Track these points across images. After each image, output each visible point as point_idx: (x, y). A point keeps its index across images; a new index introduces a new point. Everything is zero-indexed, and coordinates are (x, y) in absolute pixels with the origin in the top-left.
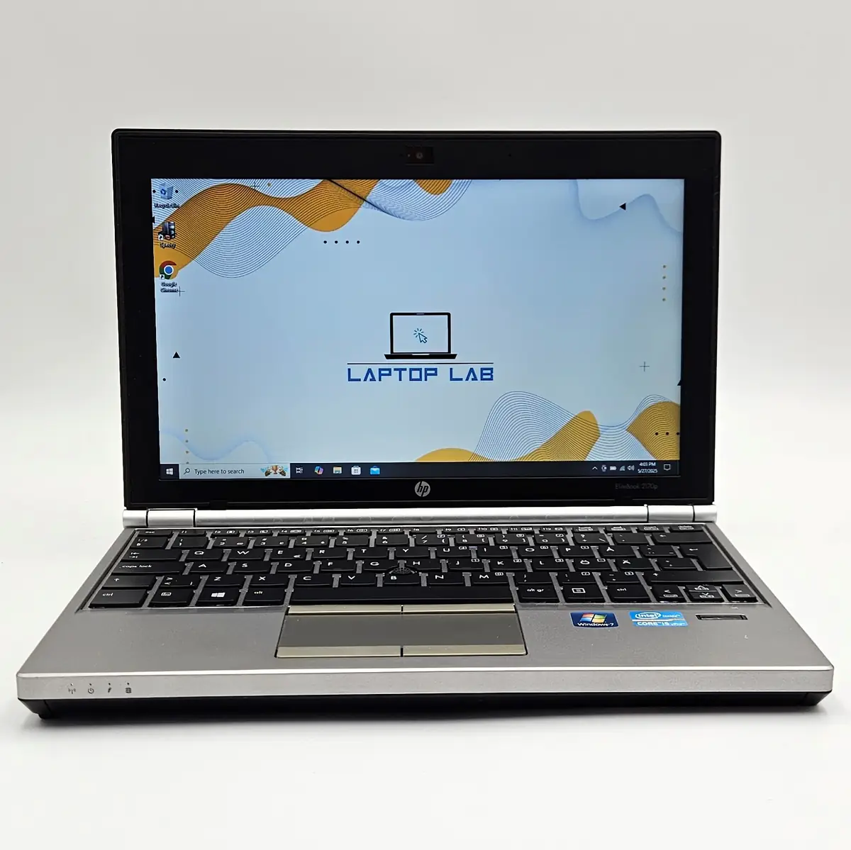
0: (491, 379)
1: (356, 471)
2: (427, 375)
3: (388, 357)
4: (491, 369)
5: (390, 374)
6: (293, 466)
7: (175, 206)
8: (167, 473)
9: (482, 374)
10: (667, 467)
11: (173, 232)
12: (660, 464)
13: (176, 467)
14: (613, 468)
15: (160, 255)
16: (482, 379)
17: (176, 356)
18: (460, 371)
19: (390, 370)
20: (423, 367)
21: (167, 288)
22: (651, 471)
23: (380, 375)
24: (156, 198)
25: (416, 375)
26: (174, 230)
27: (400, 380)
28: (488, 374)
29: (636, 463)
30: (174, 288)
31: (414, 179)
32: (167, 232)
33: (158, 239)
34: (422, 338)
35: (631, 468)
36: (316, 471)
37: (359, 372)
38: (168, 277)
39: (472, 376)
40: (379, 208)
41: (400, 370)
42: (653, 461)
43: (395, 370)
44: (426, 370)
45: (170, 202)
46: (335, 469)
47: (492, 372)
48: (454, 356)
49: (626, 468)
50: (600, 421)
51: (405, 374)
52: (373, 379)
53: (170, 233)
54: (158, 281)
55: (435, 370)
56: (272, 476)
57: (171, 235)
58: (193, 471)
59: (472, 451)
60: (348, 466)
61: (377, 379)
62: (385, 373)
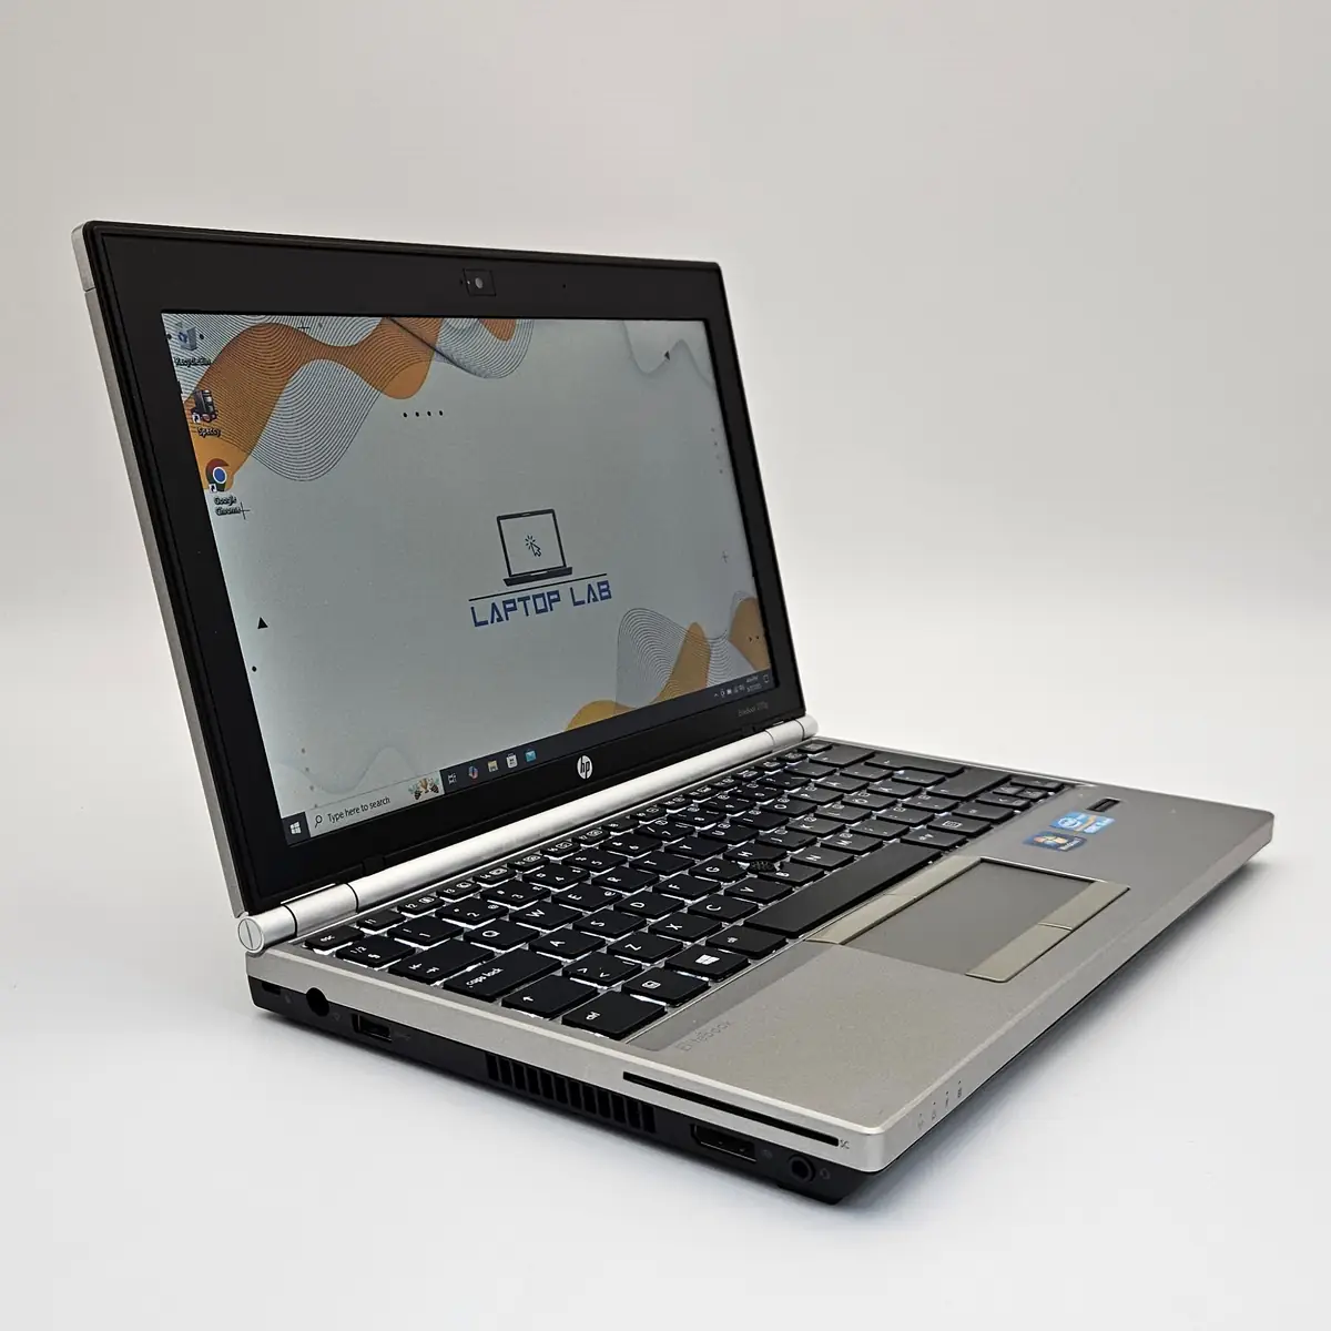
0: (609, 597)
1: (512, 762)
2: (551, 601)
3: (509, 582)
4: (606, 583)
5: (515, 609)
6: (445, 773)
7: (204, 362)
8: (293, 832)
9: (601, 591)
10: (764, 680)
11: (212, 409)
12: (760, 676)
13: (301, 818)
14: (729, 692)
15: (204, 450)
16: (602, 598)
18: (581, 595)
19: (513, 601)
20: (545, 591)
21: (225, 507)
22: (757, 687)
23: (506, 610)
24: (176, 349)
25: (540, 601)
26: (212, 404)
27: (526, 613)
29: (742, 681)
30: (234, 506)
31: (479, 317)
32: (202, 408)
33: (194, 421)
34: (536, 549)
35: (742, 687)
36: (471, 775)
37: (484, 613)
38: (221, 488)
39: (592, 596)
40: (451, 361)
41: (524, 599)
42: (755, 675)
43: (519, 600)
44: (549, 594)
45: (196, 355)
46: (490, 765)
47: (608, 586)
48: (569, 572)
49: (738, 689)
50: (707, 634)
51: (530, 603)
52: (500, 620)
53: (208, 409)
54: (210, 495)
55: (557, 592)
56: (427, 796)
57: (210, 414)
58: (325, 819)
59: (614, 700)
60: (500, 757)
61: (503, 615)
62: (510, 606)
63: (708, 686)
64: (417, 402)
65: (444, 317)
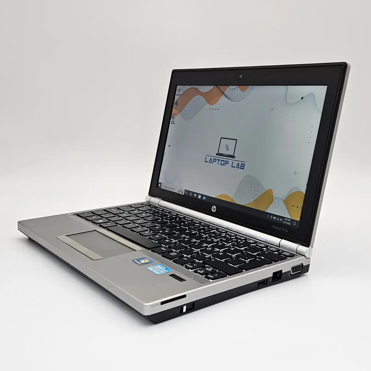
0: (243, 169)
1: (200, 197)
2: (226, 163)
3: (217, 154)
4: (244, 164)
6: (186, 190)
7: (180, 95)
8: (159, 185)
9: (241, 166)
10: (294, 223)
12: (292, 220)
13: (161, 184)
14: (275, 218)
15: (174, 111)
16: (241, 168)
17: (169, 146)
18: (235, 164)
19: (216, 159)
21: (172, 122)
22: (288, 223)
23: (213, 161)
24: (177, 92)
25: (223, 162)
26: (178, 103)
27: (218, 164)
28: (242, 167)
29: (283, 218)
30: (174, 123)
31: (238, 86)
32: (176, 103)
33: (174, 106)
34: (227, 148)
35: (281, 220)
36: (190, 194)
38: (173, 119)
39: (238, 166)
40: (227, 98)
42: (290, 219)
43: (218, 160)
44: (226, 161)
46: (195, 194)
47: (244, 166)
48: (234, 157)
49: (279, 219)
50: (275, 195)
51: (220, 162)
52: (211, 163)
54: (171, 120)
55: (228, 162)
56: (180, 193)
57: (177, 105)
58: (164, 186)
59: (232, 197)
60: (198, 194)
61: (212, 162)
62: (215, 160)
63: (266, 211)
64: (214, 106)
65: (229, 86)
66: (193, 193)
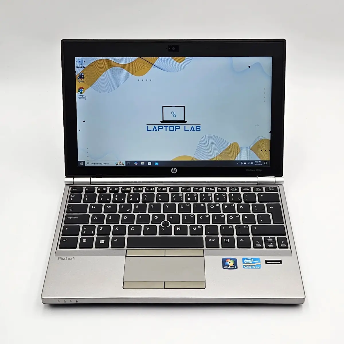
0: (200, 130)
1: (150, 164)
2: (176, 129)
3: (161, 122)
4: (200, 127)
5: (162, 128)
6: (126, 162)
7: (84, 67)
8: (81, 164)
9: (196, 128)
10: (265, 163)
11: (83, 77)
12: (262, 162)
13: (84, 162)
14: (245, 163)
15: (78, 85)
16: (196, 130)
17: (84, 122)
19: (162, 127)
20: (175, 126)
21: (81, 97)
22: (259, 164)
23: (159, 129)
24: (77, 64)
25: (172, 128)
26: (83, 76)
27: (166, 130)
28: (198, 128)
29: (254, 161)
30: (83, 97)
31: (171, 57)
32: (81, 77)
33: (78, 79)
34: (174, 115)
35: (252, 163)
36: (135, 164)
37: (151, 128)
38: (81, 93)
39: (192, 129)
40: (159, 68)
41: (166, 127)
42: (260, 161)
43: (164, 127)
44: (176, 127)
45: (82, 66)
46: (142, 163)
47: (200, 128)
48: (186, 122)
49: (250, 163)
50: (241, 146)
51: (168, 128)
52: (156, 130)
53: (82, 77)
54: (78, 94)
55: (179, 127)
56: (119, 165)
57: (82, 78)
58: (90, 164)
59: (193, 156)
60: (146, 162)
61: (157, 130)
62: (160, 128)
63: (235, 160)
65: (159, 57)
66: (139, 162)
